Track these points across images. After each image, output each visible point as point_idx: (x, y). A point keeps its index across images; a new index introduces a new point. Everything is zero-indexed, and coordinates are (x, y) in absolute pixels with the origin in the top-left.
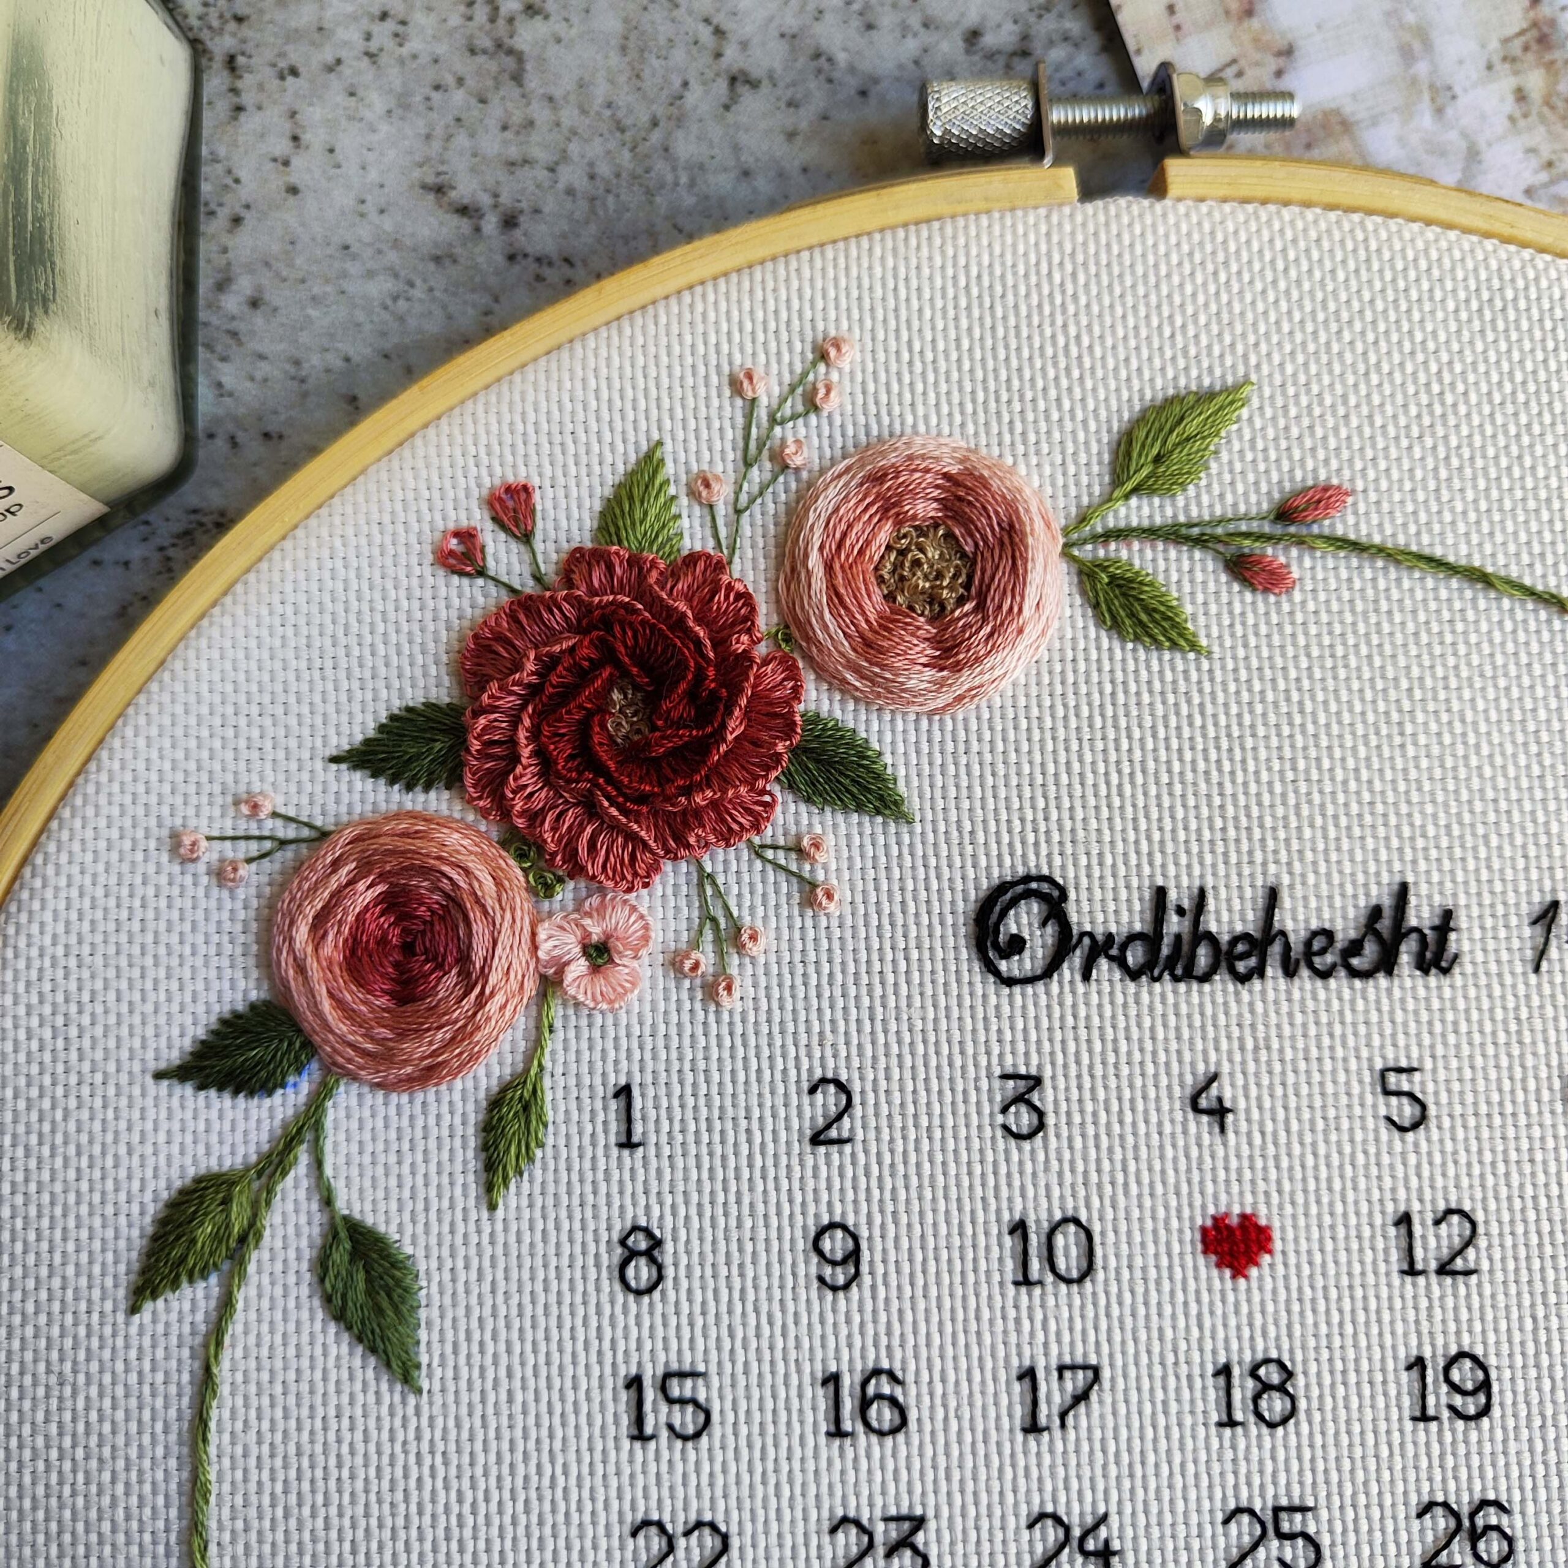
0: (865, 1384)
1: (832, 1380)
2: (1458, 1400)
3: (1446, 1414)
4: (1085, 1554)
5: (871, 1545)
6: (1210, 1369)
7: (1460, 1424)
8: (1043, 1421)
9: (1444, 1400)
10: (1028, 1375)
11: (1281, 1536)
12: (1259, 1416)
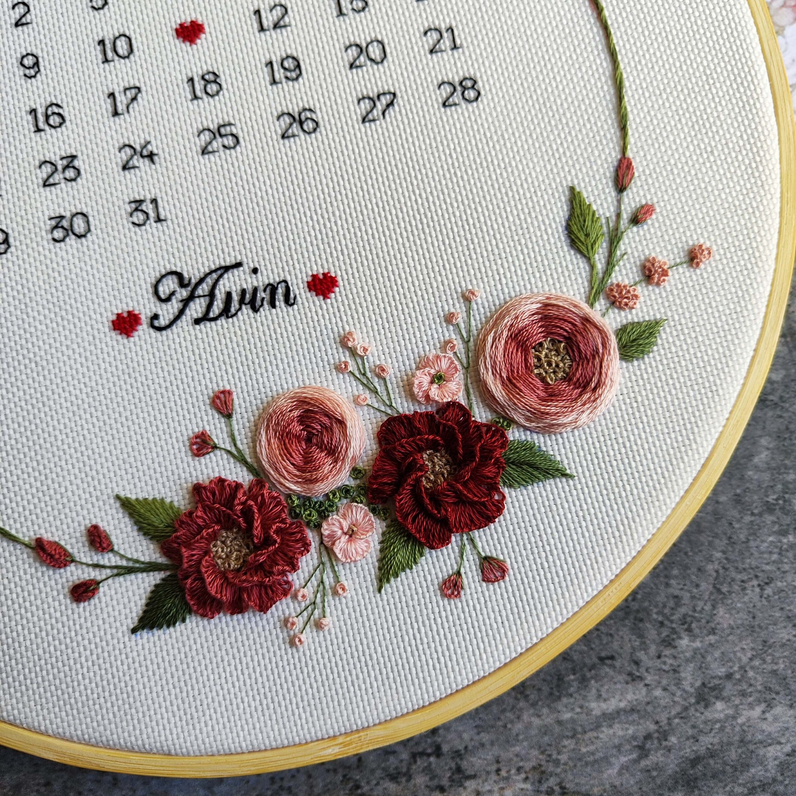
0: (47, 109)
1: (33, 111)
2: (289, 74)
3: (284, 80)
4: (142, 156)
5: (56, 169)
6: (186, 80)
7: (290, 83)
8: (120, 110)
9: (282, 76)
10: (112, 95)
11: (221, 136)
12: (207, 93)
